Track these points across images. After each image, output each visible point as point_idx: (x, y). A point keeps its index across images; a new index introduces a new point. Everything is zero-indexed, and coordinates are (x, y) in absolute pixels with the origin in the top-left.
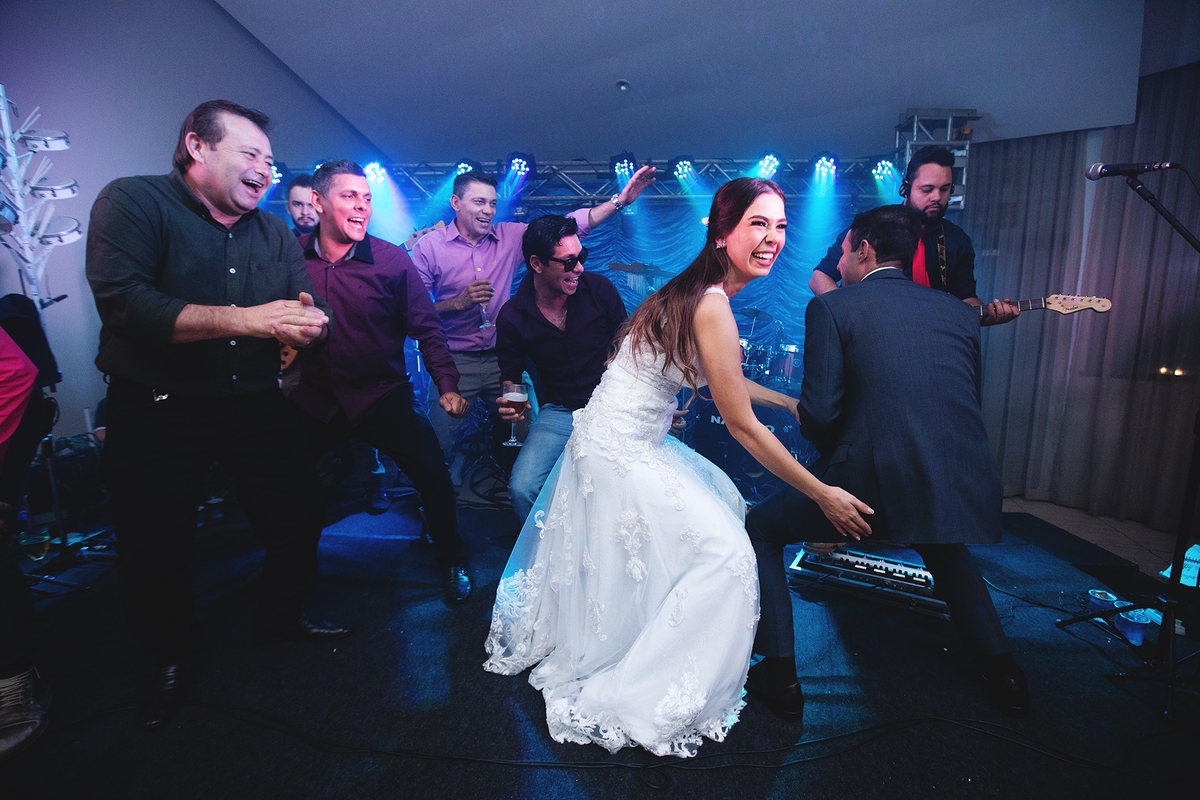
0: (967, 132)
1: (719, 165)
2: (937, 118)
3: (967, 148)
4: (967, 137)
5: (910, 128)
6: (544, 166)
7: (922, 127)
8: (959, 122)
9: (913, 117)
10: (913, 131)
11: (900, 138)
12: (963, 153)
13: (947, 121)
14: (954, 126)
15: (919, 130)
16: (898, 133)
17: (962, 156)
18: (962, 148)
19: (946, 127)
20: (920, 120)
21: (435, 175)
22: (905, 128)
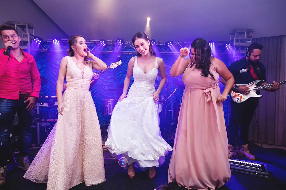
0: (250, 36)
1: (180, 43)
2: (242, 32)
3: (251, 40)
4: (250, 37)
5: (234, 34)
6: (127, 42)
7: (238, 34)
8: (248, 33)
9: (235, 31)
10: (235, 35)
11: (231, 37)
12: (250, 42)
13: (245, 33)
14: (247, 34)
15: (237, 35)
16: (230, 35)
17: (250, 43)
18: (249, 40)
19: (245, 34)
20: (237, 32)
21: (91, 43)
22: (233, 34)
